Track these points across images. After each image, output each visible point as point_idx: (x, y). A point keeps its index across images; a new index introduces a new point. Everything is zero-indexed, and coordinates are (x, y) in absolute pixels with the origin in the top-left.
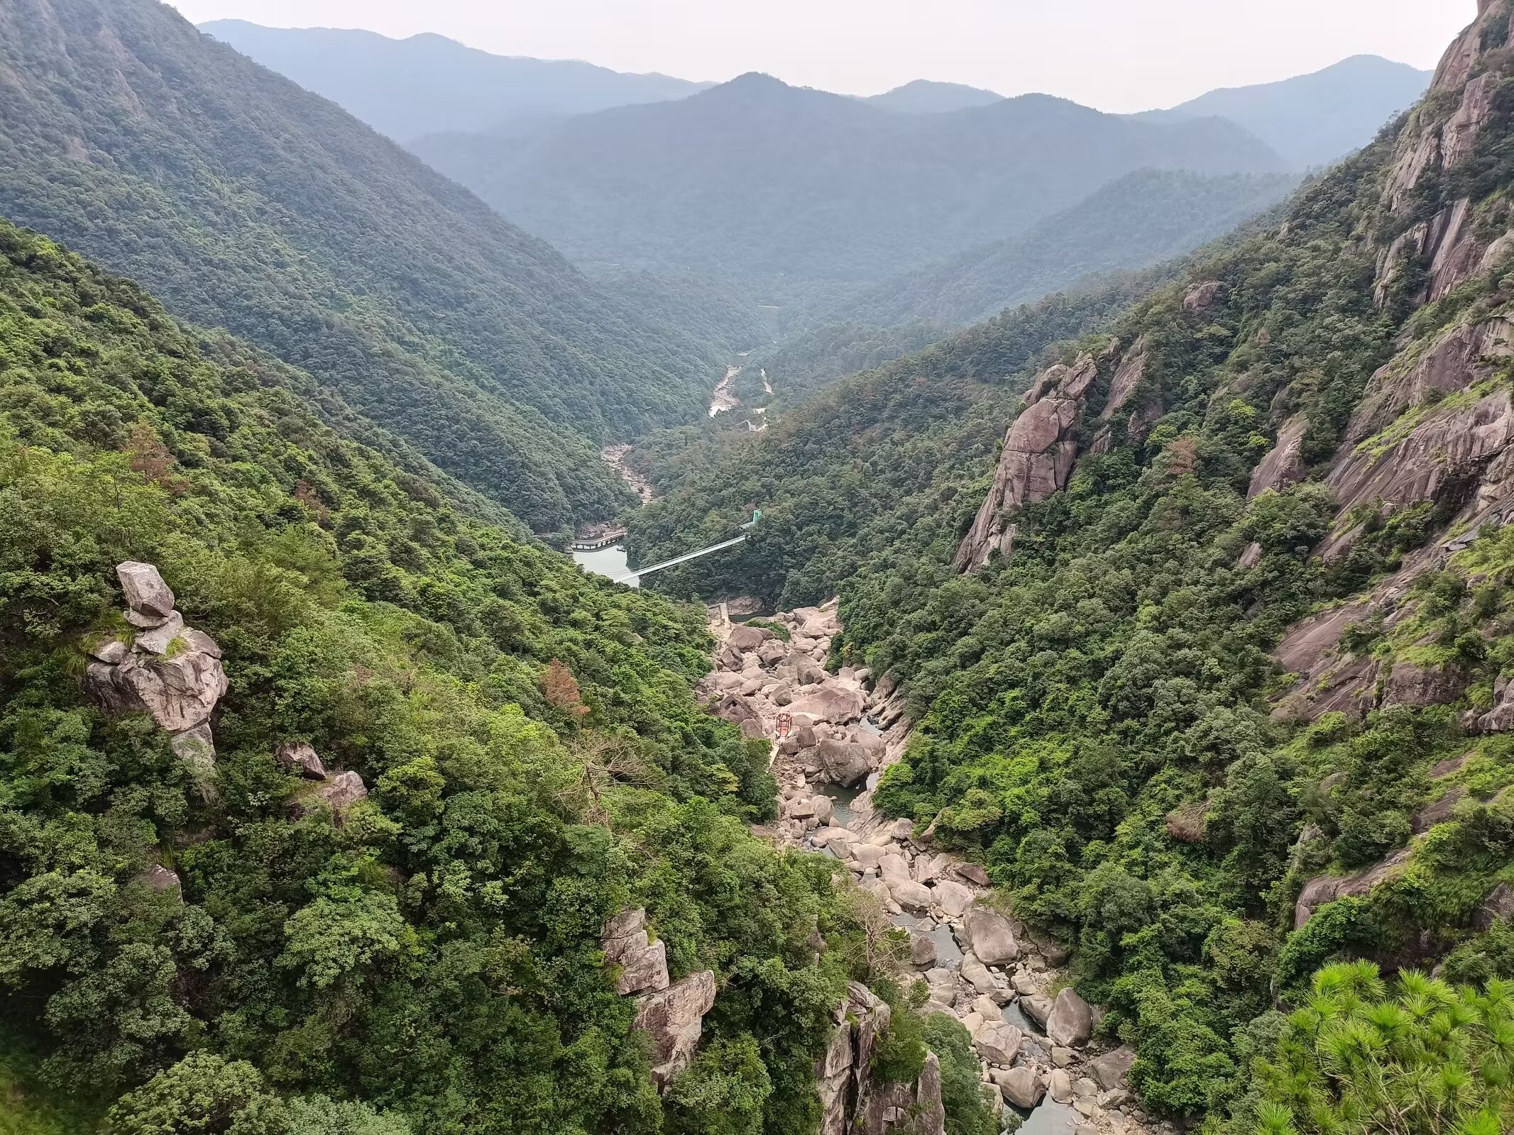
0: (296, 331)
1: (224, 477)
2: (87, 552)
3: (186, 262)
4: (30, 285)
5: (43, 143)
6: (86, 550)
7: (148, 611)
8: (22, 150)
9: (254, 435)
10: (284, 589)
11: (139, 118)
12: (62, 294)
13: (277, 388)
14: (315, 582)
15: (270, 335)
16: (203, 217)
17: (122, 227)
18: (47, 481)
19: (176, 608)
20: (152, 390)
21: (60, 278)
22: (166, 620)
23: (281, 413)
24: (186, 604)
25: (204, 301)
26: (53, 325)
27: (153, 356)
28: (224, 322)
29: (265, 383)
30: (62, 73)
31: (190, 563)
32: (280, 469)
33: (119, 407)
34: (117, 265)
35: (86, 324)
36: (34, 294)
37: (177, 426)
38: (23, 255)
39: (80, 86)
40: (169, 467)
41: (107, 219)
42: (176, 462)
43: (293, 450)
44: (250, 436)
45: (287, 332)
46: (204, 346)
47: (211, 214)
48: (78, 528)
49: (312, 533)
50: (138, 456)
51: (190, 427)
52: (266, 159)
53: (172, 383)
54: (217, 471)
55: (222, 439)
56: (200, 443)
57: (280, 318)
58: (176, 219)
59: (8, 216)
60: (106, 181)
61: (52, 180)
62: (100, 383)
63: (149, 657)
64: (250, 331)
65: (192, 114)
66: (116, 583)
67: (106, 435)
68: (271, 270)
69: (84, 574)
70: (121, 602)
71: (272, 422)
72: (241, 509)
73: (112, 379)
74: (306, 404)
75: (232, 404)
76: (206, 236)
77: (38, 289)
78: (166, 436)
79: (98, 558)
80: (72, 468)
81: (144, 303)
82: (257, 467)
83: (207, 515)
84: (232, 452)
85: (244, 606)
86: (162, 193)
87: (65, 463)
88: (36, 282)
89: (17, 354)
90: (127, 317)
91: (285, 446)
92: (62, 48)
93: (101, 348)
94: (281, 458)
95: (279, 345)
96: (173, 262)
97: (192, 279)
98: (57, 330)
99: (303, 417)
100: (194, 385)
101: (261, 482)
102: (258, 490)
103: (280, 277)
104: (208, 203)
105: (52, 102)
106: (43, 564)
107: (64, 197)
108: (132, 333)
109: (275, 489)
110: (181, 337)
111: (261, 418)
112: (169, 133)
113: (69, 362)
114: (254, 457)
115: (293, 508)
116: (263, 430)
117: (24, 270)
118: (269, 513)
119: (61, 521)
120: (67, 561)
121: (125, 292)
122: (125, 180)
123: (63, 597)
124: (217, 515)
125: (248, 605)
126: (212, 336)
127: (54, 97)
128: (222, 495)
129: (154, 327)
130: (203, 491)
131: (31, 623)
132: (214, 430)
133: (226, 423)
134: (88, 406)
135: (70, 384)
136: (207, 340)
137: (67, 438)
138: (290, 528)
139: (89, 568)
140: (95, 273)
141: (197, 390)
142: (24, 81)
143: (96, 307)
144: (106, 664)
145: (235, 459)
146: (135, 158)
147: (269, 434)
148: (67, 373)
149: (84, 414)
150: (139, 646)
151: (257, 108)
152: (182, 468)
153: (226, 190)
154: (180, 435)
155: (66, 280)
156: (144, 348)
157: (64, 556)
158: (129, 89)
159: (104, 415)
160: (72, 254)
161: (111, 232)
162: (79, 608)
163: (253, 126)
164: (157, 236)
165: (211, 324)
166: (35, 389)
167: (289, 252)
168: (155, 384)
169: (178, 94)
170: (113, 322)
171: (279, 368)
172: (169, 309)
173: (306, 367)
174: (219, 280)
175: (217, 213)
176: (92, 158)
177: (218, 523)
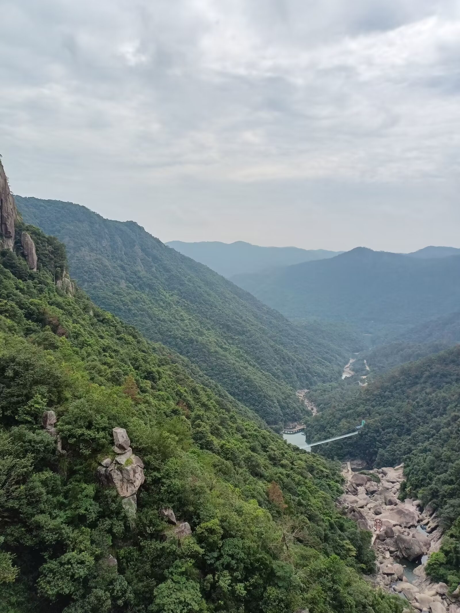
0: (185, 343)
1: (155, 397)
2: (104, 423)
3: (152, 320)
4: (102, 328)
5: (113, 282)
6: (104, 422)
7: (121, 447)
8: (107, 285)
9: (166, 381)
10: (169, 442)
11: (143, 273)
12: (111, 331)
13: (176, 364)
14: (181, 440)
15: (176, 345)
16: (159, 304)
17: (133, 308)
18: (96, 396)
19: (131, 446)
20: (135, 364)
21: (111, 326)
22: (126, 451)
23: (177, 373)
24: (134, 445)
25: (156, 333)
26: (106, 342)
27: (137, 352)
28: (161, 340)
29: (173, 362)
30: (122, 260)
31: (137, 429)
32: (174, 395)
33: (123, 370)
34: (129, 321)
35: (117, 341)
36: (103, 331)
37: (141, 377)
38: (101, 318)
39: (126, 264)
40: (136, 392)
41: (129, 306)
42: (139, 391)
43: (179, 387)
44: (165, 382)
45: (182, 344)
46: (154, 349)
47: (161, 303)
48: (103, 414)
49: (182, 420)
50: (126, 388)
51: (146, 378)
52: (181, 285)
53: (142, 362)
54: (152, 395)
55: (155, 383)
56: (147, 384)
57: (180, 339)
58: (151, 305)
59: (99, 306)
60: (130, 293)
61: (114, 294)
62: (118, 362)
63: (119, 465)
64: (170, 343)
65: (160, 271)
66: (112, 435)
67: (118, 380)
68: (179, 322)
69: (102, 431)
70: (112, 443)
71: (173, 377)
72: (159, 409)
73: (122, 360)
74: (186, 370)
75: (161, 370)
76: (159, 311)
77: (104, 329)
78: (137, 381)
79: (107, 425)
80: (104, 392)
81: (136, 334)
82: (166, 394)
83: (147, 411)
84: (158, 388)
85: (154, 447)
86: (147, 297)
87: (102, 390)
88: (104, 327)
89: (94, 351)
90: (130, 338)
91: (177, 386)
92: (123, 253)
93: (120, 349)
94: (175, 390)
95: (179, 348)
96: (148, 320)
97: (153, 325)
98: (108, 343)
99: (184, 375)
100: (149, 363)
101: (167, 399)
102: (166, 403)
103: (182, 324)
104: (161, 300)
105: (117, 269)
106: (89, 427)
107: (117, 299)
108: (131, 344)
109: (172, 402)
110: (147, 346)
111: (170, 375)
112: (152, 277)
113: (110, 354)
114: (166, 390)
115: (177, 410)
116: (170, 380)
117: (101, 323)
118: (168, 412)
119: (98, 411)
120: (97, 426)
121: (131, 330)
122: (136, 293)
123: (94, 440)
124: (150, 411)
125: (155, 447)
126: (157, 345)
127: (119, 268)
128: (153, 404)
129: (138, 342)
130: (147, 402)
131: (82, 449)
132: (153, 379)
133: (158, 377)
134: (113, 369)
135: (109, 362)
136: (155, 347)
137: (105, 381)
138: (175, 417)
139: (104, 429)
140: (122, 324)
141: (149, 364)
142: (110, 263)
143: (121, 335)
144: (104, 467)
145: (159, 390)
146: (140, 286)
147: (172, 381)
148: (109, 358)
149: (112, 372)
150: (116, 461)
151: (180, 268)
152: (141, 393)
153: (167, 295)
154: (142, 381)
155: (113, 326)
156: (134, 349)
157: (96, 424)
158: (141, 264)
159: (118, 373)
160: (116, 318)
161: (130, 310)
162: (98, 444)
163: (178, 274)
164: (144, 311)
165: (157, 341)
166: (98, 363)
167: (186, 316)
168: (136, 362)
169: (156, 265)
170: (125, 340)
171: (178, 357)
172: (144, 336)
173: (187, 356)
174: (162, 326)
175: (164, 303)
176: (127, 287)
177: (150, 414)
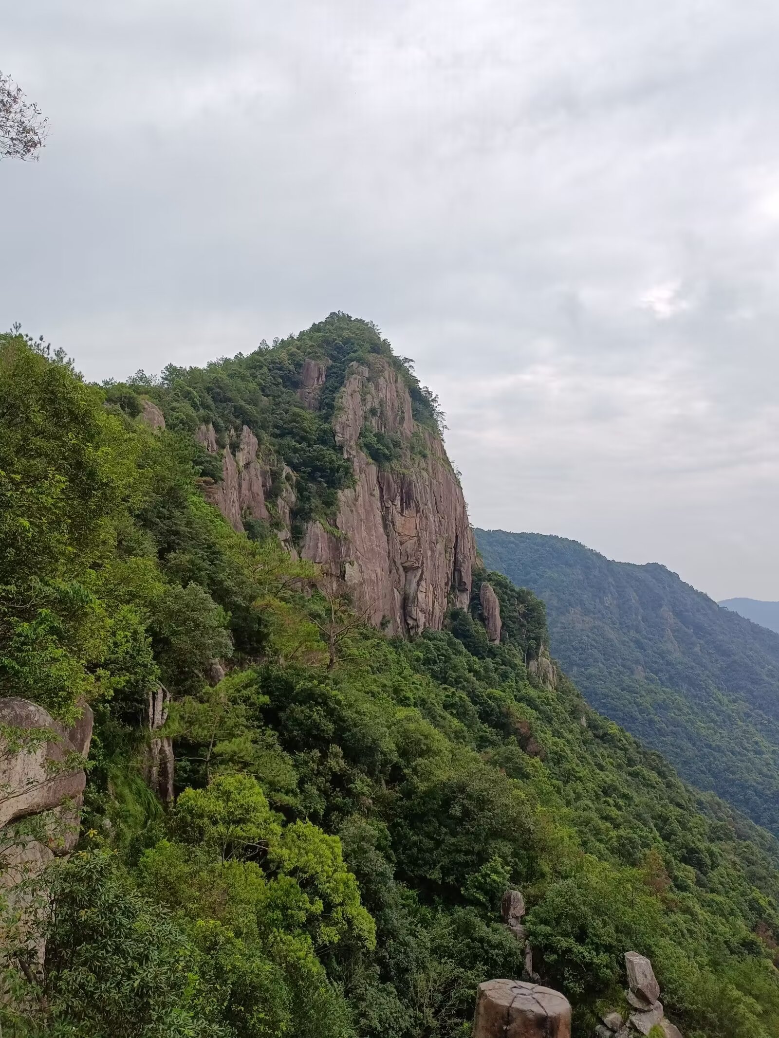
0: (766, 801)
1: (704, 904)
2: (609, 937)
3: (694, 745)
4: (601, 750)
5: (621, 668)
6: (607, 934)
7: (641, 995)
8: (610, 673)
9: (728, 875)
10: (741, 1011)
11: (676, 656)
12: (617, 758)
13: (748, 842)
14: (766, 1012)
15: (747, 802)
16: (708, 716)
17: (657, 719)
18: (593, 879)
19: (660, 1000)
20: (663, 828)
21: (618, 747)
22: (652, 1007)
23: (750, 863)
24: (667, 999)
25: (703, 772)
26: (610, 776)
27: (666, 805)
28: (714, 788)
29: (739, 837)
30: (638, 631)
31: (673, 966)
32: (746, 907)
33: (640, 837)
34: (651, 743)
35: (629, 778)
36: (603, 756)
37: (675, 857)
38: (601, 732)
39: (646, 638)
40: (667, 887)
41: (650, 714)
42: (672, 884)
43: (757, 894)
44: (725, 875)
45: (759, 801)
46: (700, 803)
47: (713, 715)
48: (606, 918)
49: (767, 968)
50: (648, 874)
51: (684, 860)
52: (754, 682)
53: (675, 825)
54: (699, 898)
55: (705, 874)
56: (689, 873)
57: (755, 791)
58: (691, 717)
59: (596, 709)
60: (652, 691)
61: (622, 690)
62: (631, 818)
63: (637, 1034)
64: (732, 797)
65: (709, 654)
66: (623, 966)
67: (630, 854)
68: (751, 755)
69: (604, 953)
70: (624, 981)
71: (742, 868)
72: (713, 932)
73: (639, 816)
74: (769, 859)
75: (715, 849)
76: (709, 729)
77: (605, 753)
78: (668, 863)
79: (615, 943)
80: (608, 874)
81: (664, 769)
82: (728, 901)
83: (688, 930)
84: (710, 885)
85: (709, 1015)
86: (684, 700)
87: (604, 869)
88: (605, 748)
89: (588, 792)
90: (653, 776)
91: (751, 889)
92: (640, 618)
93: (635, 795)
94: (748, 898)
95: (752, 810)
96: (686, 744)
97: (697, 756)
98: (612, 780)
99: (767, 869)
100: (690, 830)
101: (730, 914)
102: (727, 921)
103: (757, 761)
104: (713, 708)
105: (629, 647)
106: (581, 938)
107: (628, 700)
108: (655, 787)
109: (740, 922)
110: (686, 795)
111: (734, 863)
112: (693, 664)
113: (615, 801)
114: (727, 892)
115: (753, 943)
116: (734, 873)
117: (600, 741)
118: (735, 941)
119: (597, 910)
120: (596, 940)
121: (654, 760)
122: (664, 691)
123: (589, 965)
124: (696, 933)
125: (712, 1016)
126: (705, 796)
127: (632, 644)
128: (701, 917)
129: (669, 786)
130: (687, 910)
131: (568, 979)
132: (699, 865)
133: (709, 862)
134: (622, 832)
135: (614, 816)
136: (702, 799)
137: (607, 851)
138: (749, 958)
139: (608, 949)
140: (638, 747)
141: (692, 834)
142: (617, 636)
143: (635, 768)
144: (608, 1029)
145: (713, 891)
146: (671, 678)
147: (739, 876)
148: (613, 808)
149: (619, 837)
150: (632, 1023)
151: (751, 650)
152: (675, 889)
153: (726, 700)
154: (677, 864)
155: (621, 749)
156: (661, 799)
157: (594, 935)
158: (673, 639)
159: (630, 840)
160: (627, 734)
161: (651, 722)
162: (597, 977)
163: (747, 661)
164: (678, 726)
165: (705, 788)
166: (594, 815)
167: (765, 743)
168: (665, 825)
169: (702, 642)
170: (644, 779)
171: (751, 827)
172: (679, 774)
173: (771, 829)
174: (715, 759)
175: (718, 715)
176: (646, 678)
177: (695, 939)
